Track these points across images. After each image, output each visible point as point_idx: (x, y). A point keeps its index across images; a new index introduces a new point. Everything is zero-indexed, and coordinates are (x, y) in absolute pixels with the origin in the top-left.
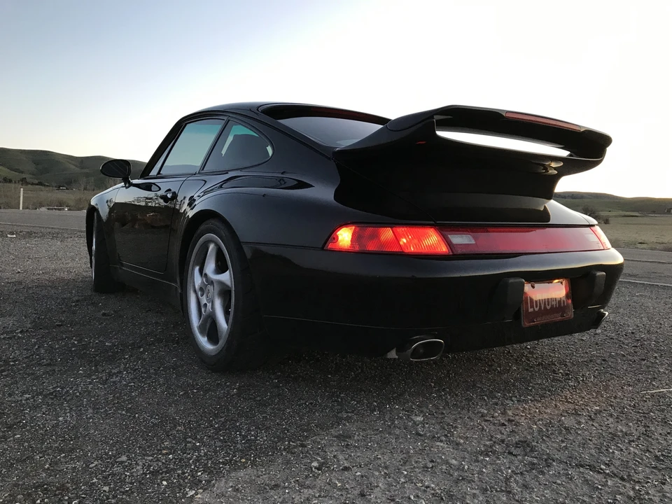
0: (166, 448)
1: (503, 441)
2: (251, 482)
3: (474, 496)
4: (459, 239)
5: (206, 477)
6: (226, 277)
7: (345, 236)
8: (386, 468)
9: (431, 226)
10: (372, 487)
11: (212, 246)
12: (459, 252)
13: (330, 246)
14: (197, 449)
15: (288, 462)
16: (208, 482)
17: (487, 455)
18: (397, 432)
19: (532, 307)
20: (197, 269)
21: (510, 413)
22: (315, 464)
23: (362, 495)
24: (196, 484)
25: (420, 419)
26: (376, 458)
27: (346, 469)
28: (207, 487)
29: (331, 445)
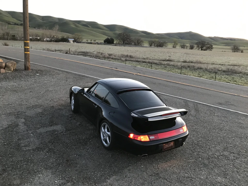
0: (101, 171)
1: (155, 173)
2: (115, 179)
3: (146, 184)
4: (152, 137)
5: (109, 177)
6: (109, 133)
7: (132, 136)
8: (135, 178)
9: (147, 135)
10: (132, 181)
11: (106, 126)
12: (151, 140)
13: (129, 137)
14: (106, 171)
15: (120, 175)
16: (109, 178)
17: (151, 176)
18: (138, 169)
19: (165, 147)
20: (103, 128)
21: (159, 166)
22: (124, 176)
23: (131, 183)
24: (107, 178)
25: (142, 166)
26: (134, 175)
27: (129, 177)
28: (109, 179)
29: (127, 172)
